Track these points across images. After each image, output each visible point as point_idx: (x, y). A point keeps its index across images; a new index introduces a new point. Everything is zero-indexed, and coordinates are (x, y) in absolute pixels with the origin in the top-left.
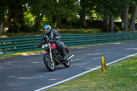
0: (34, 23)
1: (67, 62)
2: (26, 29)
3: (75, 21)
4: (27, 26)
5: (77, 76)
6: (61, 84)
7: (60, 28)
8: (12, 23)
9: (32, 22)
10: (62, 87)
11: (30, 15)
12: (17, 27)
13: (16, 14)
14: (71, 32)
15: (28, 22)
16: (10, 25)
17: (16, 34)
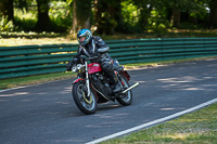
0: (137, 20)
1: (126, 95)
2: (124, 29)
3: (202, 17)
4: (127, 23)
5: (206, 104)
6: (181, 116)
7: (179, 28)
8: (103, 19)
9: (134, 18)
10: (182, 120)
11: (131, 7)
12: (112, 25)
13: (109, 5)
14: (196, 35)
15: (128, 17)
16: (100, 23)
17: (109, 37)
